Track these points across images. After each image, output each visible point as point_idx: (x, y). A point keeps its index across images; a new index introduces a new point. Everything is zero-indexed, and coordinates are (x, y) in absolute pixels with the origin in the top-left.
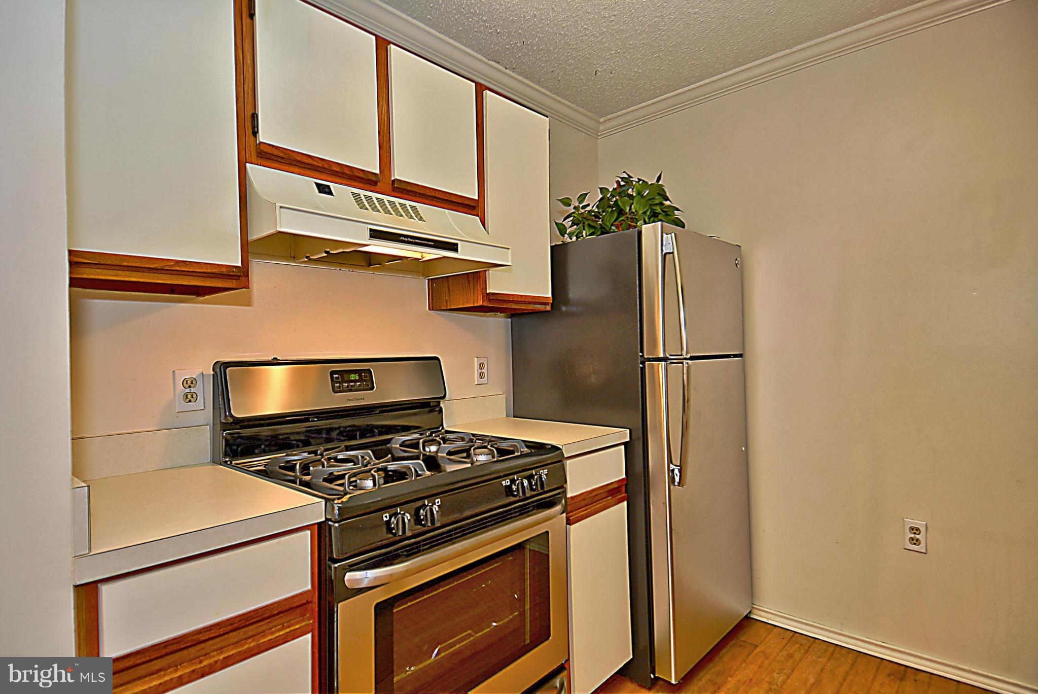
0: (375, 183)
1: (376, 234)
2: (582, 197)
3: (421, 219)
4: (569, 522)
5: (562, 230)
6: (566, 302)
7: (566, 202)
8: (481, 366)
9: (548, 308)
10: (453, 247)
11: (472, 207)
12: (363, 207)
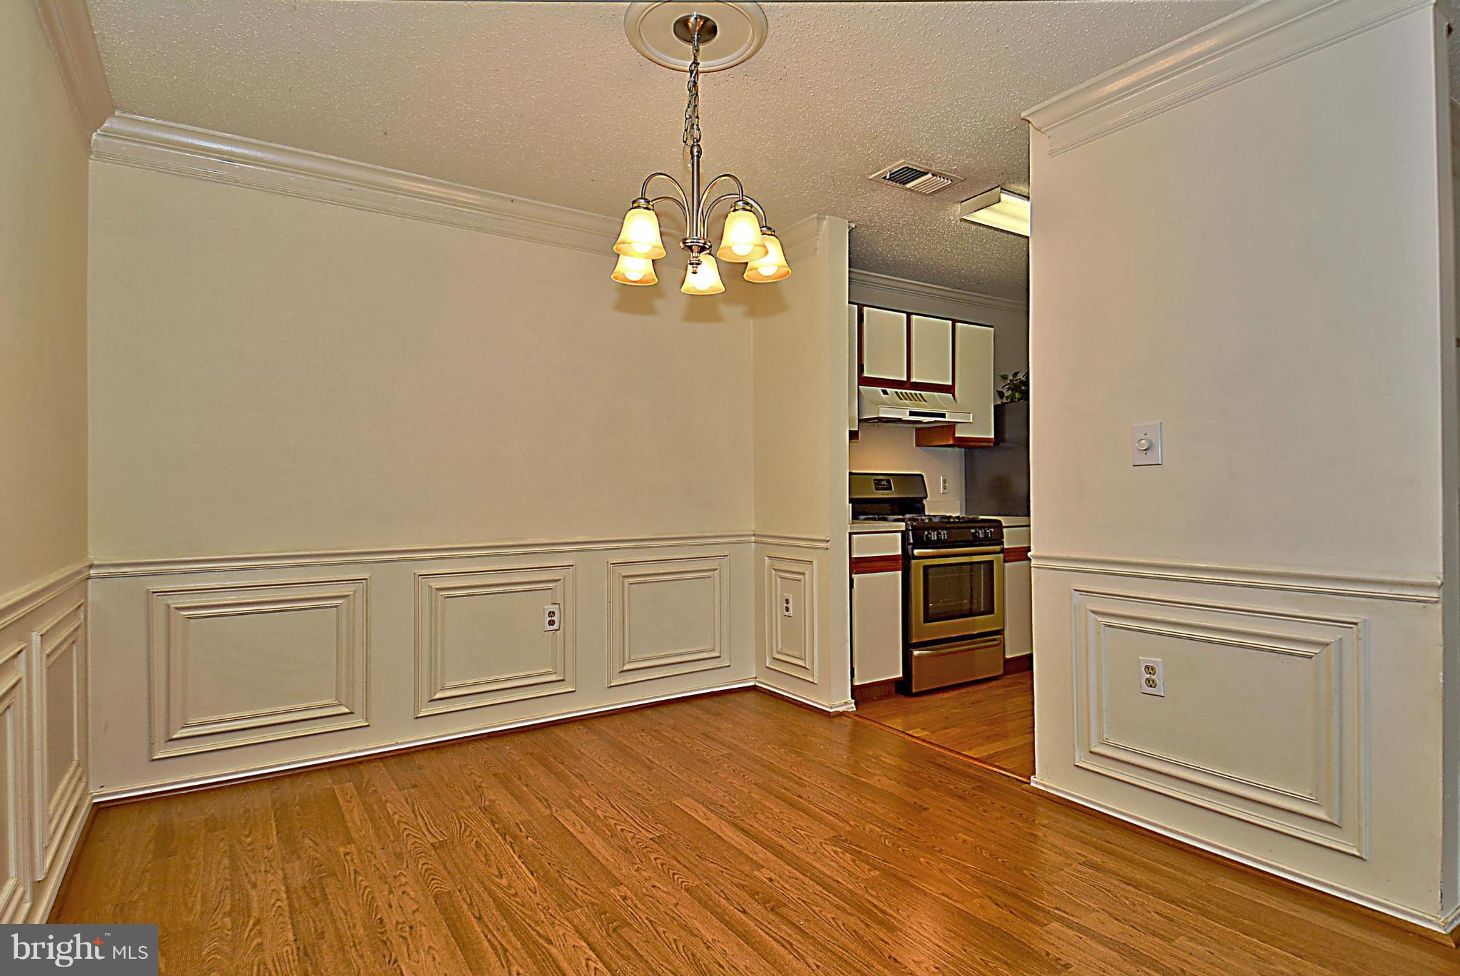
0: (904, 385)
1: (912, 414)
2: (1016, 374)
3: (925, 401)
4: (1005, 561)
5: (1001, 395)
6: (1004, 440)
7: (1005, 377)
8: (945, 482)
9: (992, 444)
10: (943, 416)
11: (949, 389)
12: (901, 399)
